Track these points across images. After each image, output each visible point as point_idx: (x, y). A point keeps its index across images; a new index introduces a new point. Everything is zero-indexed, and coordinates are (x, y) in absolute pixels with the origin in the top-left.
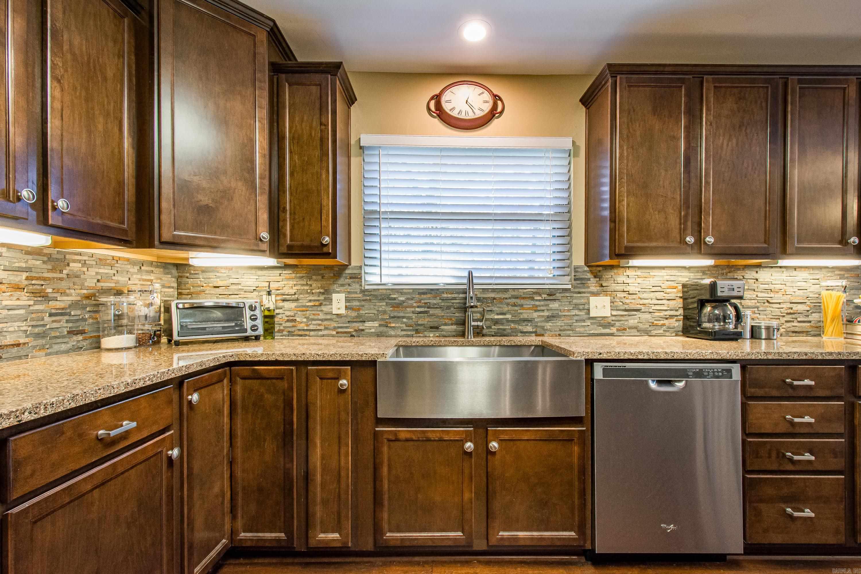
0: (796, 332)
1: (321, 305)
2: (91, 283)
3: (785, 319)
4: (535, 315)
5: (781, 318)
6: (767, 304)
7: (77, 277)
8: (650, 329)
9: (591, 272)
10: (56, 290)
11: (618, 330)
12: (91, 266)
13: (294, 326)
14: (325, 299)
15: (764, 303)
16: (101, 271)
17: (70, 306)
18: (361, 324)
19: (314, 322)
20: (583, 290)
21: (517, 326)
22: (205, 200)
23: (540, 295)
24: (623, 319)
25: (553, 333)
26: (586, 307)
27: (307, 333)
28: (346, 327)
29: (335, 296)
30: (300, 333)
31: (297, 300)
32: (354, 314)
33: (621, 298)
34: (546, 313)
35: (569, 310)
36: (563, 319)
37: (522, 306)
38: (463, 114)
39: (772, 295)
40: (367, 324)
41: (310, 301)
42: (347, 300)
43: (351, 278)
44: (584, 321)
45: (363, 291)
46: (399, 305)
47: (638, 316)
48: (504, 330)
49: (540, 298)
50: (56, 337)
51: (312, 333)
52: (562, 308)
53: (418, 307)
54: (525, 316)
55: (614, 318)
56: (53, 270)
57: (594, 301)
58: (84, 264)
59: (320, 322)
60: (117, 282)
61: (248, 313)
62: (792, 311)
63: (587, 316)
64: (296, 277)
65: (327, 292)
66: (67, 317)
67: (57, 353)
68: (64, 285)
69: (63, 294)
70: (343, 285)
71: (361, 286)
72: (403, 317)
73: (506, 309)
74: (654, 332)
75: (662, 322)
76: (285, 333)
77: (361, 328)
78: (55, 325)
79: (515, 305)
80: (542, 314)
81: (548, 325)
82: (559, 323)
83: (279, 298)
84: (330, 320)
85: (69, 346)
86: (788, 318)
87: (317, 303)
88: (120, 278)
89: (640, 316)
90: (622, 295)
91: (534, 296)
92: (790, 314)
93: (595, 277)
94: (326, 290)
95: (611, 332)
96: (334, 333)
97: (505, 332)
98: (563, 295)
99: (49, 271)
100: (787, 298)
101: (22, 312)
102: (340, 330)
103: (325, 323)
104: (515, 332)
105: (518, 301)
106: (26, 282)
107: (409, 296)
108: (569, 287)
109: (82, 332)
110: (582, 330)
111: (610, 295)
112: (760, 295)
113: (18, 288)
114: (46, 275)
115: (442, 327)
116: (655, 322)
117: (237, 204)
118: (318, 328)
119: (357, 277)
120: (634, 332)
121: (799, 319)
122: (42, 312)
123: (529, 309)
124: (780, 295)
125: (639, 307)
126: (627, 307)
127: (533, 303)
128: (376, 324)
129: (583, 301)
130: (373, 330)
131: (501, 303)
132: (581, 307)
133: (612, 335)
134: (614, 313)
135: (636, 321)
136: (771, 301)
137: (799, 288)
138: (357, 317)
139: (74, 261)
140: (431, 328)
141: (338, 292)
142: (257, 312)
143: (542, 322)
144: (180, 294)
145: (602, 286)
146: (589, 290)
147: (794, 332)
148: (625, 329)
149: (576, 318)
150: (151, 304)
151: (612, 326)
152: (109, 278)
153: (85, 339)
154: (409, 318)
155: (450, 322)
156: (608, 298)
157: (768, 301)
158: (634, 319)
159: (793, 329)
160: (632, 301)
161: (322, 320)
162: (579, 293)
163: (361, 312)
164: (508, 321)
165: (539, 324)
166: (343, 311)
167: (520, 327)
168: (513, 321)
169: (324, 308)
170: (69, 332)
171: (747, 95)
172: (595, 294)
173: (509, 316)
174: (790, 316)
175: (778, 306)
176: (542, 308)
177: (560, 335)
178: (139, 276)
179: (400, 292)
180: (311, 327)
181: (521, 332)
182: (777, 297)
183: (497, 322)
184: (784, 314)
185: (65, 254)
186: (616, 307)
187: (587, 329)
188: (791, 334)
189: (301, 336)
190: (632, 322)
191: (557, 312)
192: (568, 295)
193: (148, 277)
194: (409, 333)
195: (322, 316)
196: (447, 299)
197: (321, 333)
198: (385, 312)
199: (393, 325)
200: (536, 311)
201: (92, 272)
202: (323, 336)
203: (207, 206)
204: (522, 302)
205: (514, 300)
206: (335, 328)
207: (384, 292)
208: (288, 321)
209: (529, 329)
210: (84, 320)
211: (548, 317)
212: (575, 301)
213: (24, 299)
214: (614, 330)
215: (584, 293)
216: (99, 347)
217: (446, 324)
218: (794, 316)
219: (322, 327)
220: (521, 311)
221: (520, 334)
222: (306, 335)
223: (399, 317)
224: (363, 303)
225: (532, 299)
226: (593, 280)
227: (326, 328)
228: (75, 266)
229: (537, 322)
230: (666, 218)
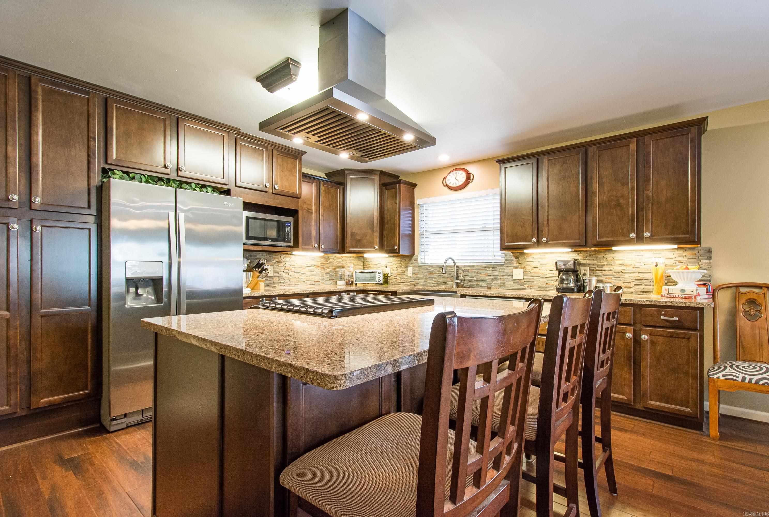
0: (643, 292)
1: (404, 272)
2: (335, 264)
3: (634, 283)
4: (487, 278)
5: (631, 282)
6: (621, 273)
7: (332, 263)
8: (546, 286)
9: (514, 256)
10: (327, 267)
11: (528, 287)
12: (335, 259)
13: (396, 281)
14: (406, 270)
15: (619, 273)
16: (338, 261)
17: (330, 272)
18: (418, 280)
19: (402, 279)
20: (510, 265)
21: (479, 283)
22: (358, 238)
23: (489, 268)
24: (530, 281)
25: (495, 287)
26: (511, 274)
27: (400, 283)
28: (413, 282)
29: (409, 268)
30: (398, 283)
31: (397, 270)
32: (415, 276)
33: (529, 270)
34: (492, 277)
35: (503, 276)
36: (500, 280)
37: (481, 273)
38: (455, 184)
39: (625, 268)
40: (420, 281)
41: (401, 270)
42: (414, 270)
43: (415, 261)
44: (510, 281)
45: (419, 266)
46: (431, 273)
47: (538, 279)
48: (473, 285)
49: (489, 269)
50: (326, 280)
51: (402, 284)
52: (499, 275)
53: (439, 273)
54: (482, 278)
55: (525, 280)
56: (326, 261)
57: (515, 271)
58: (333, 259)
59: (404, 279)
60: (343, 264)
61: (378, 275)
62: (639, 278)
63: (511, 279)
64: (397, 261)
65: (407, 267)
66: (329, 275)
67: (327, 285)
68: (328, 265)
69: (328, 268)
70: (412, 264)
71: (418, 264)
72: (433, 278)
73: (474, 274)
74: (548, 289)
75: (553, 283)
76: (393, 283)
77: (418, 282)
78: (326, 277)
79: (478, 273)
80: (490, 277)
81: (493, 283)
82: (498, 282)
83: (392, 269)
84: (408, 278)
85: (329, 283)
86: (637, 282)
87: (403, 271)
88: (343, 263)
89: (540, 279)
90: (530, 268)
91: (486, 268)
92: (638, 280)
93: (516, 258)
94: (406, 266)
95: (524, 288)
96: (409, 284)
97: (473, 286)
98: (500, 268)
99: (325, 262)
100: (637, 270)
101: (319, 273)
102: (411, 283)
103: (406, 280)
104: (478, 286)
105: (479, 271)
106: (320, 265)
107: (435, 269)
108: (504, 264)
109: (333, 279)
110: (509, 286)
111: (524, 268)
112: (615, 268)
113: (318, 267)
114: (324, 263)
115: (448, 283)
116: (549, 283)
117: (368, 238)
118: (404, 282)
119: (416, 260)
120: (537, 288)
121: (645, 284)
122: (323, 273)
123: (484, 275)
124: (631, 268)
125: (539, 274)
126: (532, 275)
127: (486, 272)
128: (423, 280)
129: (510, 271)
130: (422, 283)
131: (472, 272)
132: (509, 274)
133: (525, 289)
134: (525, 277)
135: (538, 282)
136: (624, 272)
137: (645, 263)
138: (417, 277)
139: (331, 258)
140: (443, 283)
141: (410, 267)
142: (381, 275)
143: (490, 281)
144: (364, 267)
145: (519, 263)
146: (513, 265)
147: (641, 292)
148: (531, 286)
149: (506, 280)
150: (350, 271)
151: (525, 284)
152: (340, 263)
153: (333, 282)
154: (435, 278)
155: (451, 280)
156: (522, 270)
157: (621, 272)
158: (536, 281)
159: (640, 290)
160: (536, 271)
161: (405, 278)
162: (508, 267)
163: (418, 275)
164: (475, 281)
165: (489, 283)
166: (411, 275)
167: (480, 284)
168: (477, 281)
169: (405, 273)
170: (330, 279)
171: (567, 161)
172: (516, 268)
173: (475, 278)
174: (639, 281)
175: (629, 275)
176: (490, 275)
177: (498, 288)
178: (350, 262)
179: (432, 266)
180: (402, 281)
181: (481, 286)
182: (628, 270)
183: (470, 281)
184: (634, 280)
185: (329, 256)
186: (527, 274)
187: (511, 286)
188: (639, 293)
189: (398, 285)
190: (535, 283)
191: (497, 276)
192: (502, 268)
193: (353, 262)
194: (435, 285)
195: (405, 277)
196: (449, 270)
197: (405, 284)
198: (426, 276)
199: (429, 281)
200: (487, 276)
201: (335, 261)
202: (405, 285)
203: (359, 240)
204: (481, 271)
205: (477, 271)
206: (409, 282)
207: (426, 266)
208: (394, 279)
209: (484, 284)
210: (333, 276)
211: (493, 279)
212: (506, 271)
213: (320, 269)
214: (525, 287)
215: (510, 267)
216: (337, 285)
217: (449, 282)
218: (641, 281)
219: (405, 282)
220: (480, 276)
221: (480, 287)
222: (400, 285)
223: (431, 278)
224: (419, 271)
225: (486, 270)
226: (515, 260)
227: (406, 282)
228: (331, 260)
229: (488, 282)
230: (525, 230)
